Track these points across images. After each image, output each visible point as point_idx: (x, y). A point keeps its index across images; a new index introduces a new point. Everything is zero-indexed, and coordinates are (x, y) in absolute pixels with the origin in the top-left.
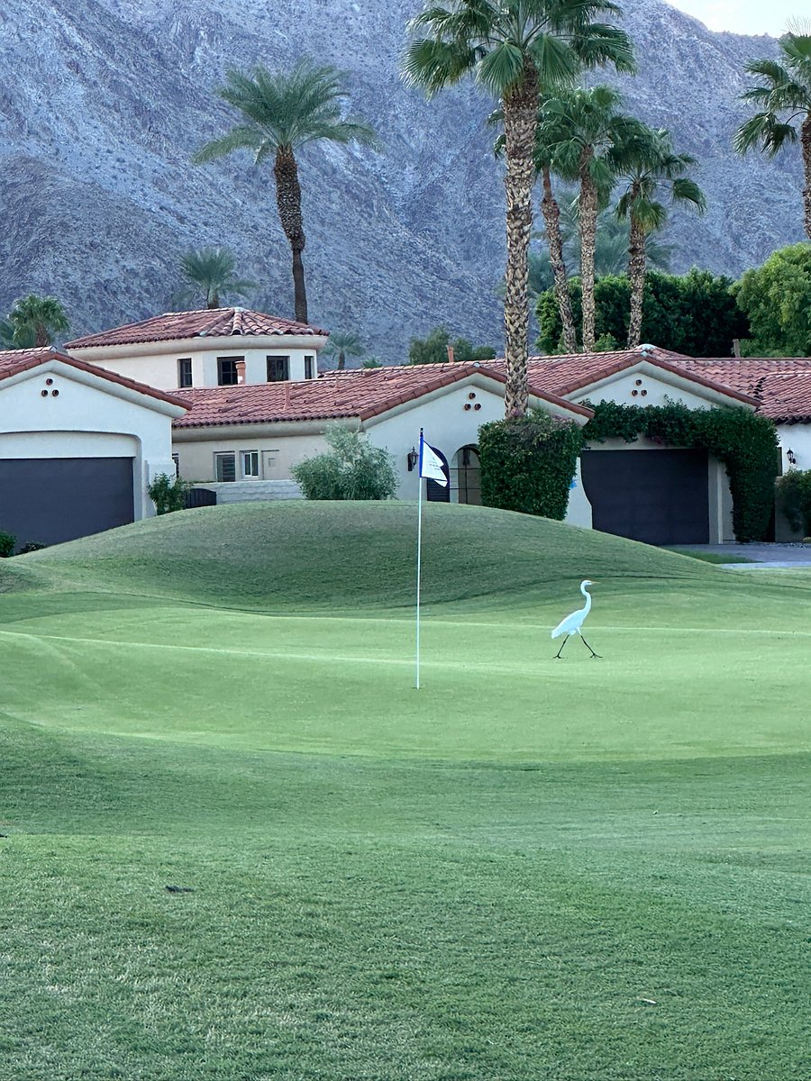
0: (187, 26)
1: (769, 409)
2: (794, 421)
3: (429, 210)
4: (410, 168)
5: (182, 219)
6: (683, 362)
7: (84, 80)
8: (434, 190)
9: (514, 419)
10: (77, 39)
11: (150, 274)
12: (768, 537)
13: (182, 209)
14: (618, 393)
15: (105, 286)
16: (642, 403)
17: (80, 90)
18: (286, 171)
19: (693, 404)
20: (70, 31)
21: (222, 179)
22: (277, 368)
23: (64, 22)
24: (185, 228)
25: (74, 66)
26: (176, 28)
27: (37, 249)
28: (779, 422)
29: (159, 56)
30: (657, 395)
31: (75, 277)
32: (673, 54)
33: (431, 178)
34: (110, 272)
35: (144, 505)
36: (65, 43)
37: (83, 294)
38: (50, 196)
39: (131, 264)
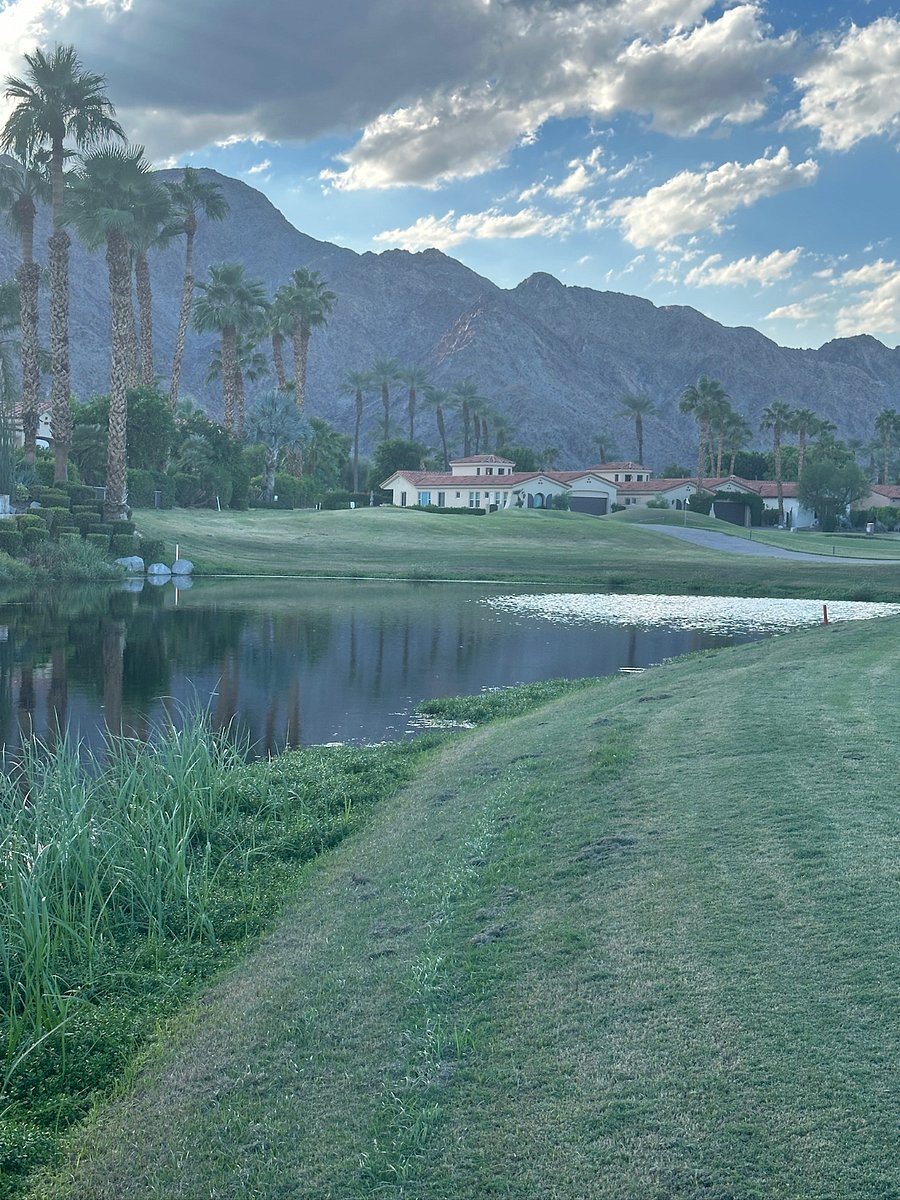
0: (580, 338)
1: (762, 494)
2: (768, 497)
3: (667, 411)
4: (660, 395)
5: (575, 411)
6: (742, 481)
7: (541, 357)
8: (669, 404)
9: (698, 493)
10: (540, 342)
11: (563, 431)
12: (760, 525)
13: (575, 407)
14: (724, 488)
15: (546, 435)
16: (730, 491)
17: (540, 361)
18: (639, 422)
19: (742, 492)
20: (537, 338)
21: (590, 396)
22: (640, 478)
23: (535, 335)
24: (577, 414)
25: (538, 351)
26: (576, 338)
27: (522, 420)
28: (764, 497)
29: (569, 349)
30: (733, 489)
31: (536, 431)
32: (764, 355)
33: (669, 399)
34: (548, 429)
35: (609, 509)
36: (536, 343)
37: (538, 437)
38: (528, 401)
39: (556, 427)
